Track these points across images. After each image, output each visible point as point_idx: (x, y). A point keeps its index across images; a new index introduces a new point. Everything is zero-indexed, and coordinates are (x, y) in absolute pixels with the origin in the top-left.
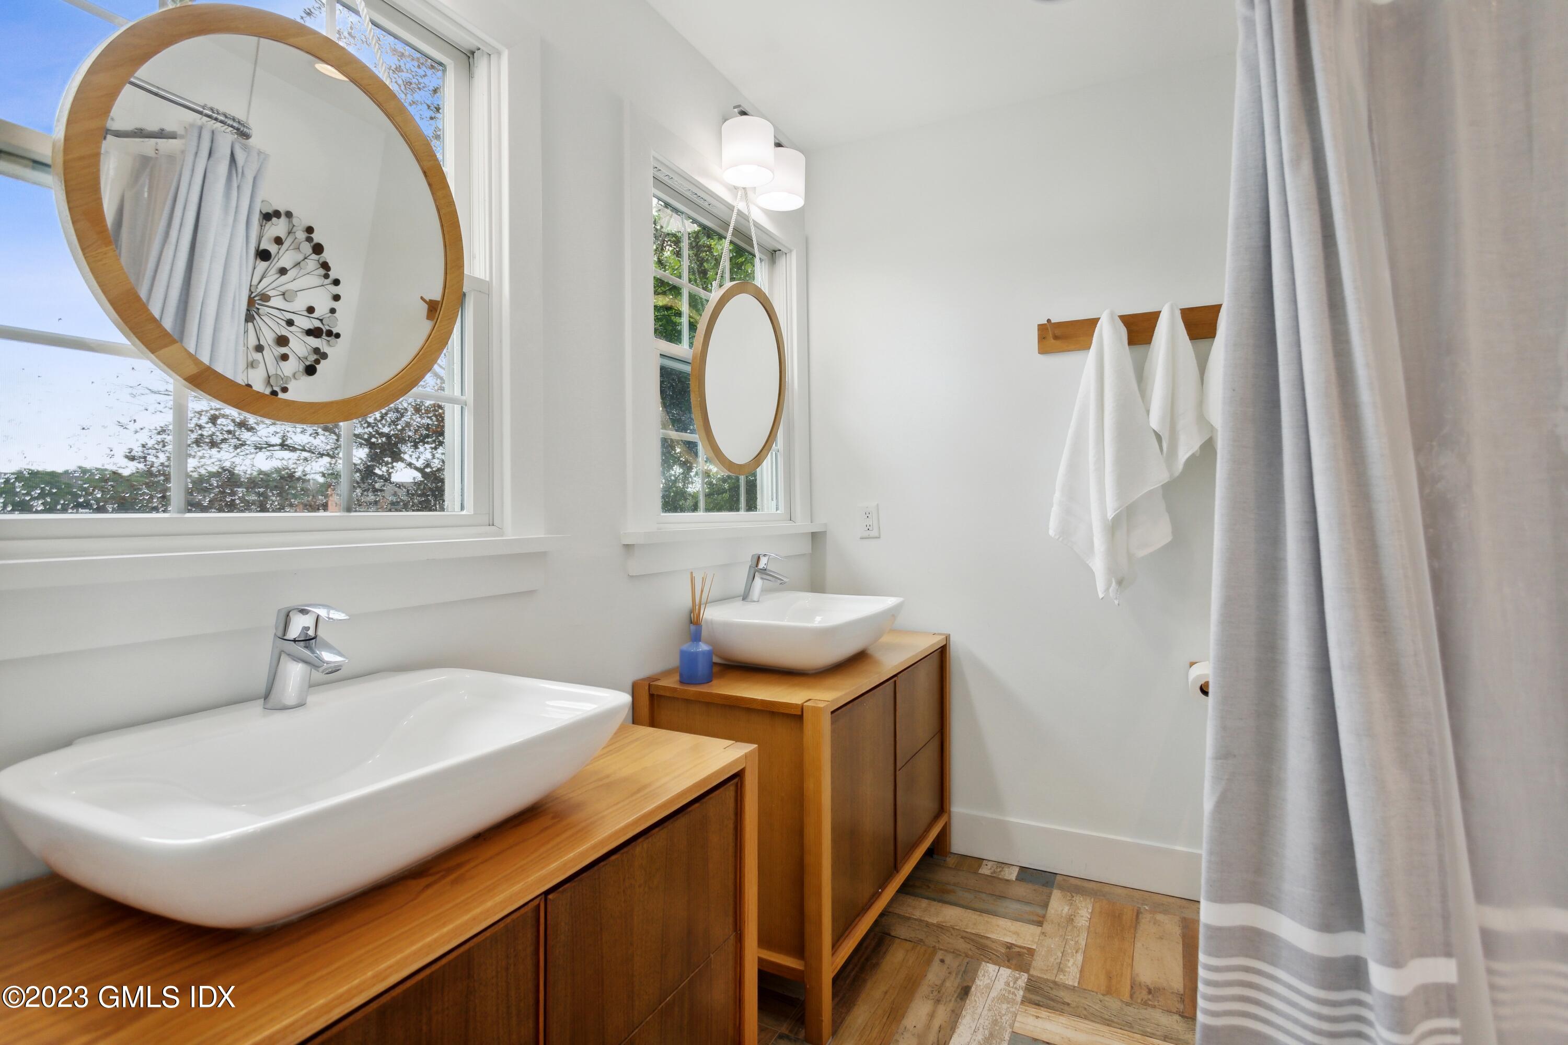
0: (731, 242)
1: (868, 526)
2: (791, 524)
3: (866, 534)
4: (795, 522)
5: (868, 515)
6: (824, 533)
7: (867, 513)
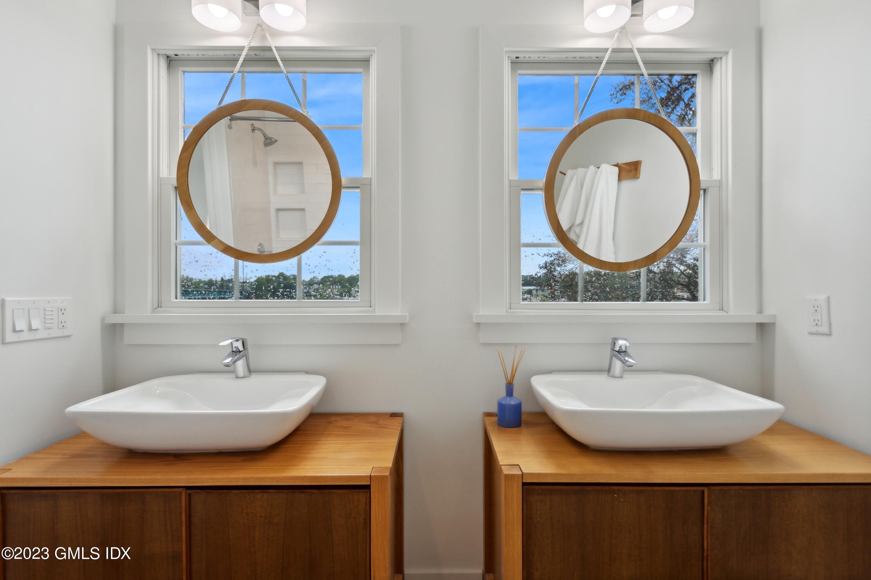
0: (649, 75)
1: (816, 320)
2: (722, 313)
3: (814, 329)
4: (727, 313)
5: (816, 308)
6: (772, 325)
7: (816, 306)
